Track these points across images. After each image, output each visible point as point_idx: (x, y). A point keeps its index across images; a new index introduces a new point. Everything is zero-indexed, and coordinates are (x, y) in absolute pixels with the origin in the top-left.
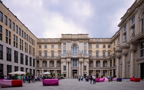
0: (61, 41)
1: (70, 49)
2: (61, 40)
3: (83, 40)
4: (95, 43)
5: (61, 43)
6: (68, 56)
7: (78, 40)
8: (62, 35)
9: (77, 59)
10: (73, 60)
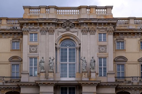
0: (22, 27)
1: (52, 54)
2: (22, 25)
3: (95, 24)
4: (134, 33)
5: (21, 34)
6: (46, 77)
7: (77, 24)
8: (24, 8)
9: (74, 89)
10: (62, 89)
